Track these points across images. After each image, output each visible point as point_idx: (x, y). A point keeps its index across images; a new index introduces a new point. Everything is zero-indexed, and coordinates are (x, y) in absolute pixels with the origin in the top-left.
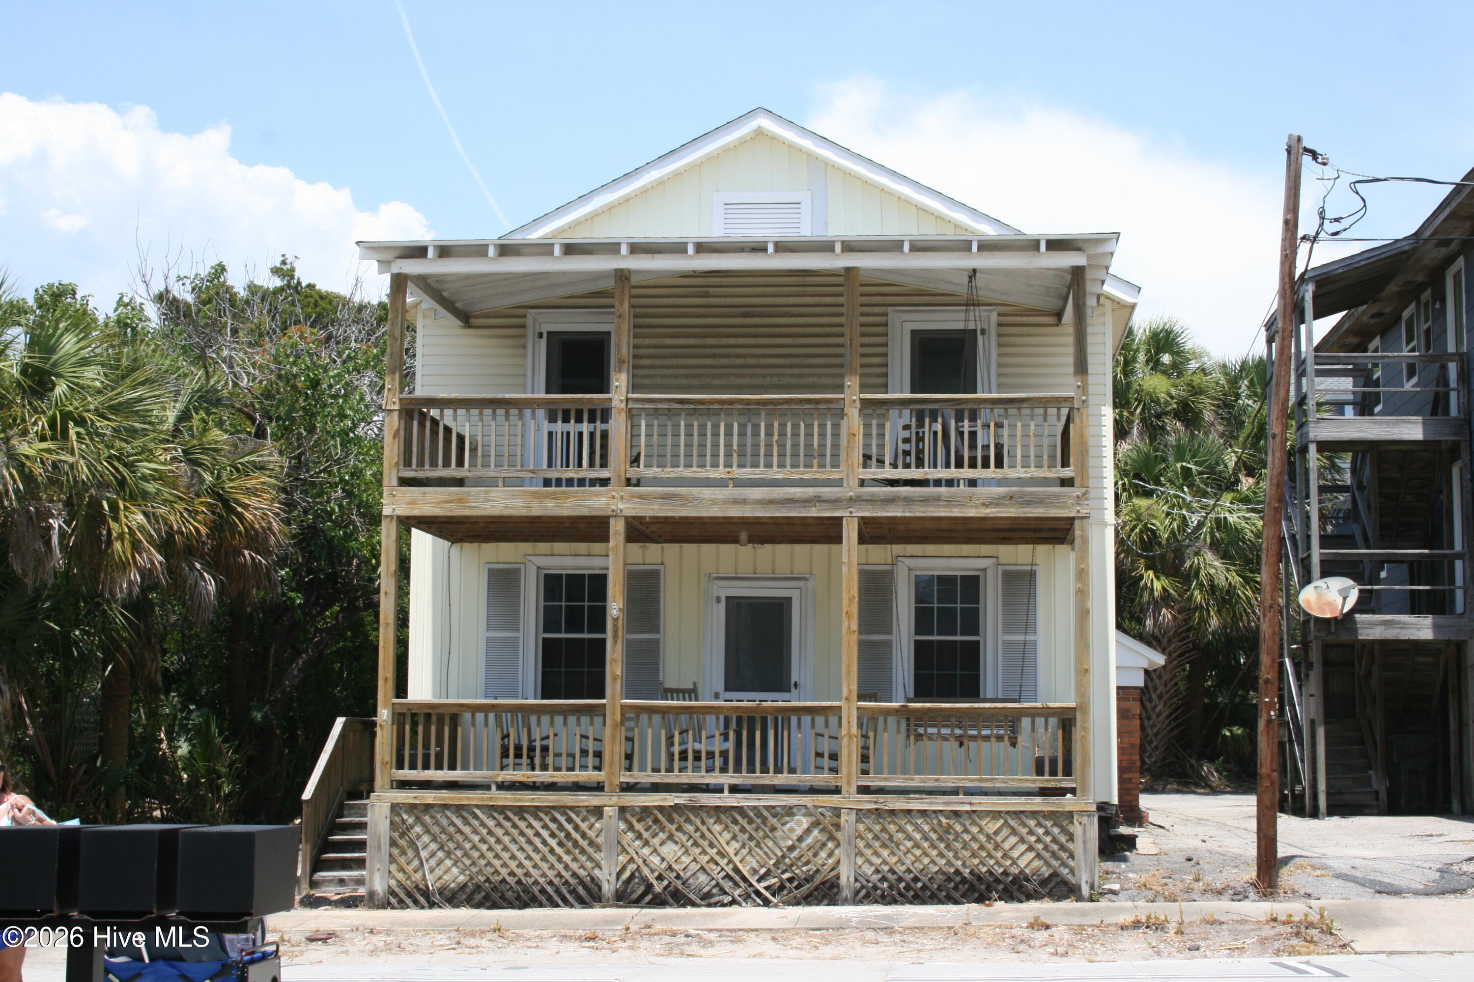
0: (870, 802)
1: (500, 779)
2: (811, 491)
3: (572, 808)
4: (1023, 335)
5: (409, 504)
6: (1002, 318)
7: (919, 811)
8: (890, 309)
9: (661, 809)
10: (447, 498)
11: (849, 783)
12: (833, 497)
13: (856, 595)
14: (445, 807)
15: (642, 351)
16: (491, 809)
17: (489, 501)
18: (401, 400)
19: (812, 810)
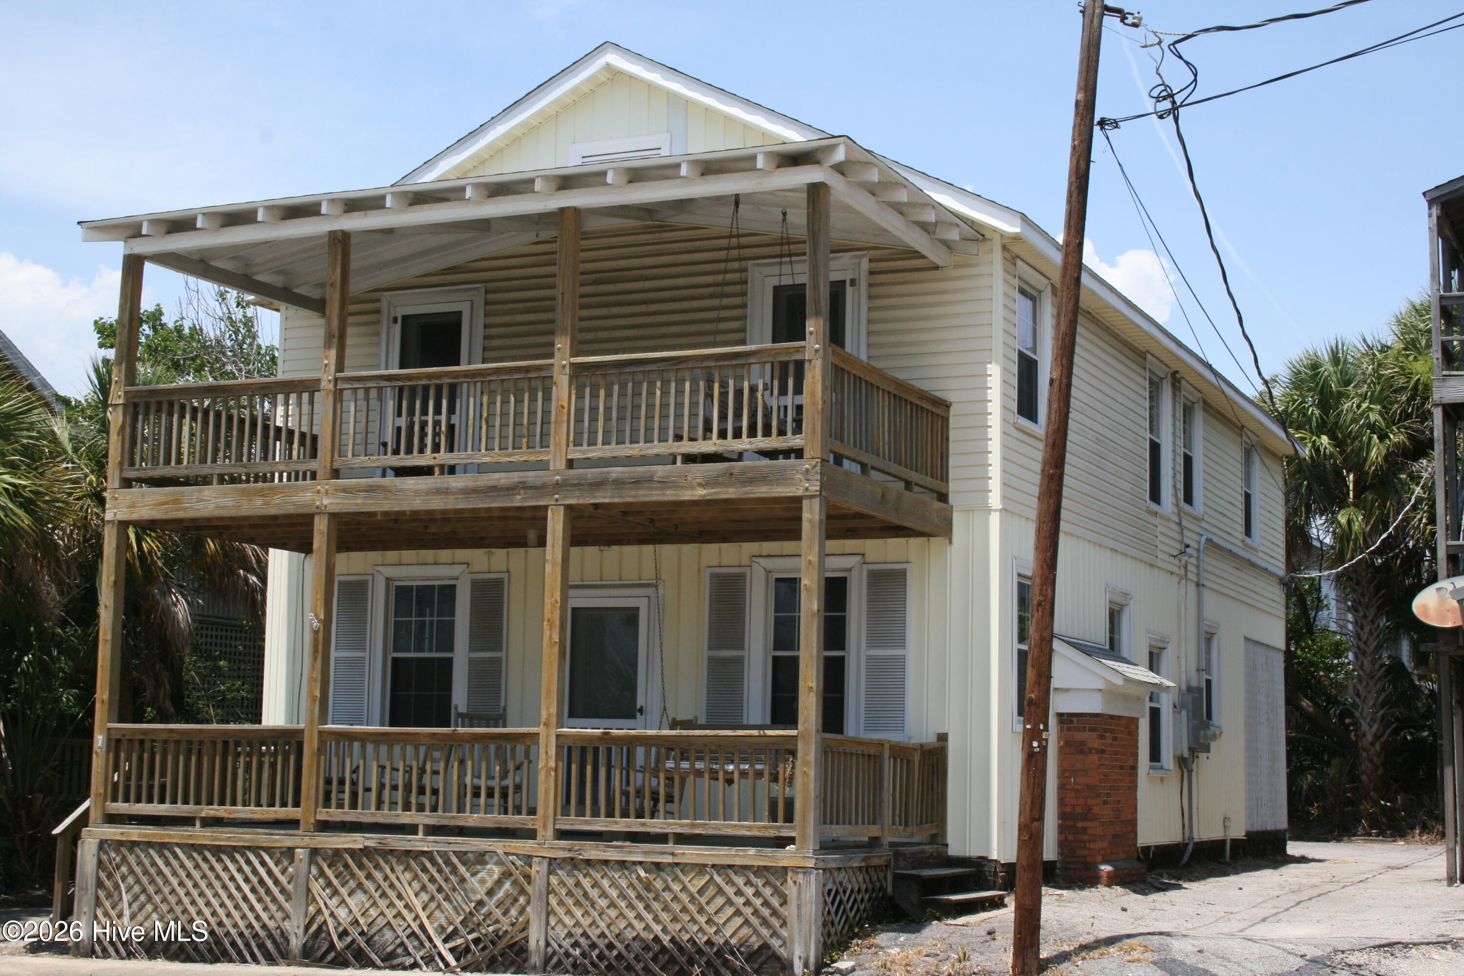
0: (563, 849)
1: (203, 815)
2: (515, 477)
3: (267, 850)
4: (898, 283)
5: (129, 507)
6: (874, 265)
7: (617, 862)
8: (750, 263)
9: (352, 852)
10: (164, 499)
11: (545, 826)
12: (539, 482)
13: (559, 599)
14: (150, 844)
15: (493, 331)
16: (191, 848)
17: (202, 500)
18: (126, 393)
19: (503, 857)
